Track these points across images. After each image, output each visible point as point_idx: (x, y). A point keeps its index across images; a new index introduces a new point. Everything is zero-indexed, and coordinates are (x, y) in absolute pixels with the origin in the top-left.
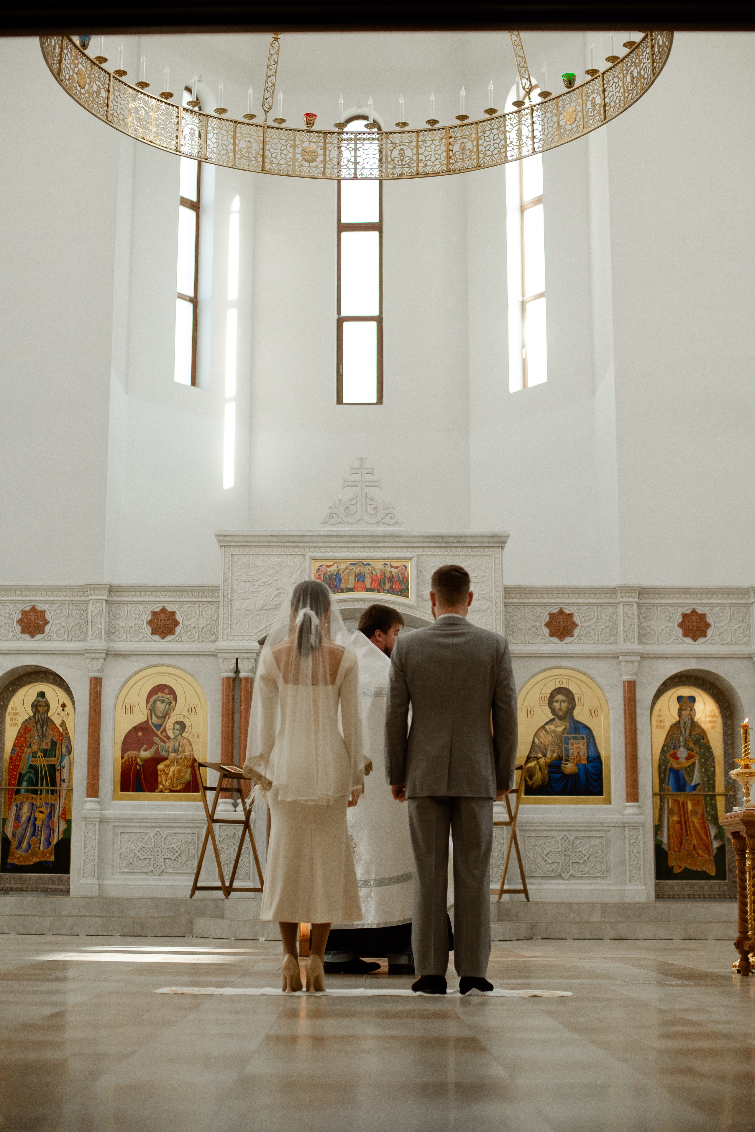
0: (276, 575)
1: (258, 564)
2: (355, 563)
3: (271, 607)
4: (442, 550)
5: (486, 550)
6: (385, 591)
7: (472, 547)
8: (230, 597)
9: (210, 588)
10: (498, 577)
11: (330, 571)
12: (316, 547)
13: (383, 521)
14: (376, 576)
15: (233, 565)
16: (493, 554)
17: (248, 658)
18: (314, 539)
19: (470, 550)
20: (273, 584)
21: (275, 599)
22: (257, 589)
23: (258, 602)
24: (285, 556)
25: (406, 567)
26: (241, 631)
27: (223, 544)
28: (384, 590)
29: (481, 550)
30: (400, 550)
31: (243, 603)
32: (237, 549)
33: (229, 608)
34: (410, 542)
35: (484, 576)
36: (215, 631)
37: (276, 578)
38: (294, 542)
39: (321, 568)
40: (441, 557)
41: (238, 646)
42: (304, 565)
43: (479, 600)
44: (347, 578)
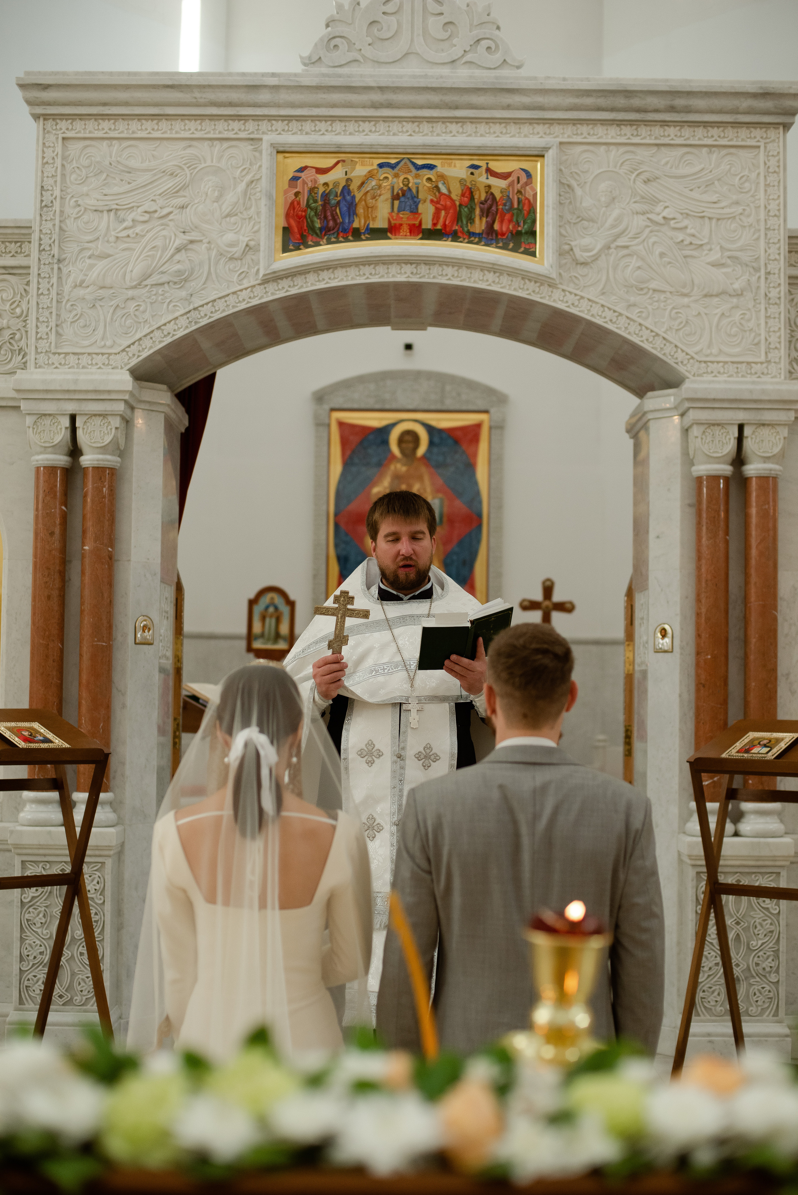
0: (181, 193)
1: (133, 163)
2: (393, 161)
3: (165, 278)
4: (627, 130)
5: (743, 132)
6: (472, 237)
7: (706, 124)
8: (55, 251)
9: (9, 231)
10: (773, 206)
11: (326, 184)
12: (289, 118)
13: (468, 57)
14: (449, 197)
15: (68, 166)
16: (762, 144)
17: (103, 415)
18: (284, 96)
19: (700, 132)
20: (171, 217)
21: (177, 257)
22: (130, 232)
23: (130, 268)
24: (206, 143)
25: (528, 175)
26: (86, 343)
27: (39, 110)
28: (471, 234)
29: (730, 132)
30: (513, 128)
31: (92, 266)
32: (79, 125)
33: (54, 280)
34: (542, 108)
35: (737, 203)
36: (22, 343)
37: (180, 201)
38: (231, 104)
39: (303, 175)
40: (622, 149)
41: (76, 381)
42: (255, 167)
43: (723, 265)
44: (371, 202)
